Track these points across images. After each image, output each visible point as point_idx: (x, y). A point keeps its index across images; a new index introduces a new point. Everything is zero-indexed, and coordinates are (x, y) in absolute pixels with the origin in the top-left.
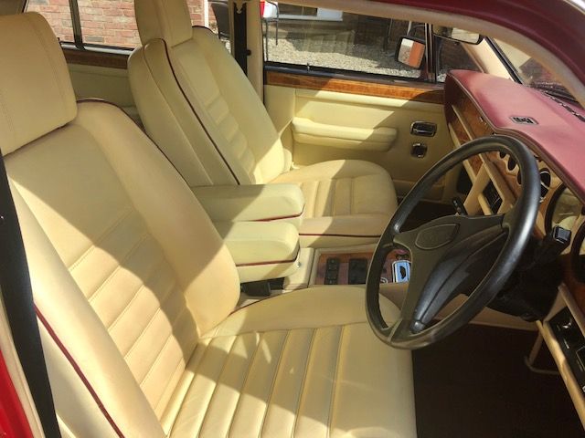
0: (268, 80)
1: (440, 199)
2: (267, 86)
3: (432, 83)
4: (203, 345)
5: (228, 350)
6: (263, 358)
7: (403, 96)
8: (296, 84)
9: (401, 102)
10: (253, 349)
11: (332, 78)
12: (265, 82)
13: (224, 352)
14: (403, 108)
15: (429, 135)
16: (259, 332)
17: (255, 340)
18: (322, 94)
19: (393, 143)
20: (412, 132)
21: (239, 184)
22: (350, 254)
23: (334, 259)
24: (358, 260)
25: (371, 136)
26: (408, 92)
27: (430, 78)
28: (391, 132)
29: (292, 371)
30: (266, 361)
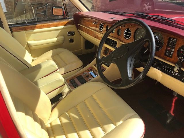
0: (13, 31)
1: (82, 53)
2: (13, 33)
3: (68, 19)
4: (49, 127)
5: (59, 123)
6: (75, 118)
7: (62, 25)
8: (24, 29)
9: (62, 27)
10: (68, 118)
11: (37, 24)
12: (12, 31)
13: (59, 125)
14: (63, 28)
15: (73, 35)
16: (66, 112)
17: (67, 115)
18: (35, 30)
19: (64, 40)
20: (68, 36)
21: (29, 67)
22: (75, 76)
23: (71, 80)
24: (78, 76)
25: (57, 40)
26: (63, 23)
27: (67, 18)
28: (62, 37)
29: (88, 116)
30: (77, 119)
